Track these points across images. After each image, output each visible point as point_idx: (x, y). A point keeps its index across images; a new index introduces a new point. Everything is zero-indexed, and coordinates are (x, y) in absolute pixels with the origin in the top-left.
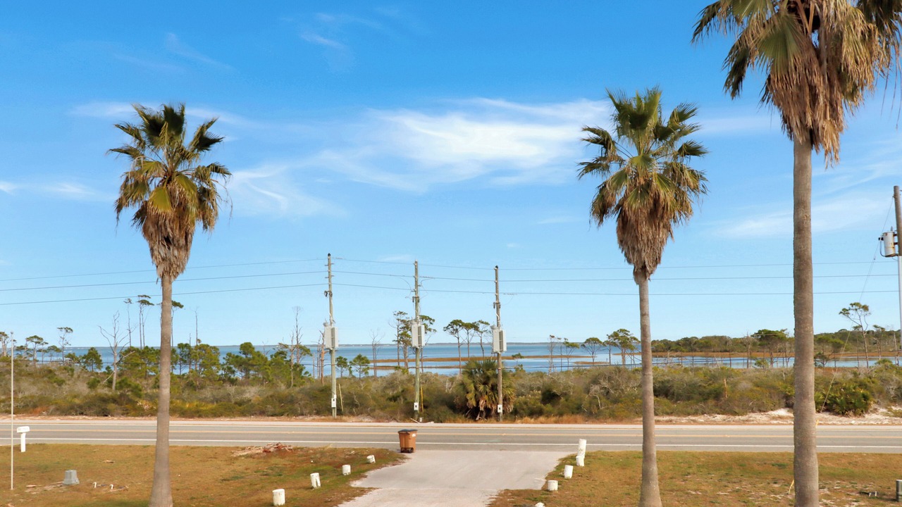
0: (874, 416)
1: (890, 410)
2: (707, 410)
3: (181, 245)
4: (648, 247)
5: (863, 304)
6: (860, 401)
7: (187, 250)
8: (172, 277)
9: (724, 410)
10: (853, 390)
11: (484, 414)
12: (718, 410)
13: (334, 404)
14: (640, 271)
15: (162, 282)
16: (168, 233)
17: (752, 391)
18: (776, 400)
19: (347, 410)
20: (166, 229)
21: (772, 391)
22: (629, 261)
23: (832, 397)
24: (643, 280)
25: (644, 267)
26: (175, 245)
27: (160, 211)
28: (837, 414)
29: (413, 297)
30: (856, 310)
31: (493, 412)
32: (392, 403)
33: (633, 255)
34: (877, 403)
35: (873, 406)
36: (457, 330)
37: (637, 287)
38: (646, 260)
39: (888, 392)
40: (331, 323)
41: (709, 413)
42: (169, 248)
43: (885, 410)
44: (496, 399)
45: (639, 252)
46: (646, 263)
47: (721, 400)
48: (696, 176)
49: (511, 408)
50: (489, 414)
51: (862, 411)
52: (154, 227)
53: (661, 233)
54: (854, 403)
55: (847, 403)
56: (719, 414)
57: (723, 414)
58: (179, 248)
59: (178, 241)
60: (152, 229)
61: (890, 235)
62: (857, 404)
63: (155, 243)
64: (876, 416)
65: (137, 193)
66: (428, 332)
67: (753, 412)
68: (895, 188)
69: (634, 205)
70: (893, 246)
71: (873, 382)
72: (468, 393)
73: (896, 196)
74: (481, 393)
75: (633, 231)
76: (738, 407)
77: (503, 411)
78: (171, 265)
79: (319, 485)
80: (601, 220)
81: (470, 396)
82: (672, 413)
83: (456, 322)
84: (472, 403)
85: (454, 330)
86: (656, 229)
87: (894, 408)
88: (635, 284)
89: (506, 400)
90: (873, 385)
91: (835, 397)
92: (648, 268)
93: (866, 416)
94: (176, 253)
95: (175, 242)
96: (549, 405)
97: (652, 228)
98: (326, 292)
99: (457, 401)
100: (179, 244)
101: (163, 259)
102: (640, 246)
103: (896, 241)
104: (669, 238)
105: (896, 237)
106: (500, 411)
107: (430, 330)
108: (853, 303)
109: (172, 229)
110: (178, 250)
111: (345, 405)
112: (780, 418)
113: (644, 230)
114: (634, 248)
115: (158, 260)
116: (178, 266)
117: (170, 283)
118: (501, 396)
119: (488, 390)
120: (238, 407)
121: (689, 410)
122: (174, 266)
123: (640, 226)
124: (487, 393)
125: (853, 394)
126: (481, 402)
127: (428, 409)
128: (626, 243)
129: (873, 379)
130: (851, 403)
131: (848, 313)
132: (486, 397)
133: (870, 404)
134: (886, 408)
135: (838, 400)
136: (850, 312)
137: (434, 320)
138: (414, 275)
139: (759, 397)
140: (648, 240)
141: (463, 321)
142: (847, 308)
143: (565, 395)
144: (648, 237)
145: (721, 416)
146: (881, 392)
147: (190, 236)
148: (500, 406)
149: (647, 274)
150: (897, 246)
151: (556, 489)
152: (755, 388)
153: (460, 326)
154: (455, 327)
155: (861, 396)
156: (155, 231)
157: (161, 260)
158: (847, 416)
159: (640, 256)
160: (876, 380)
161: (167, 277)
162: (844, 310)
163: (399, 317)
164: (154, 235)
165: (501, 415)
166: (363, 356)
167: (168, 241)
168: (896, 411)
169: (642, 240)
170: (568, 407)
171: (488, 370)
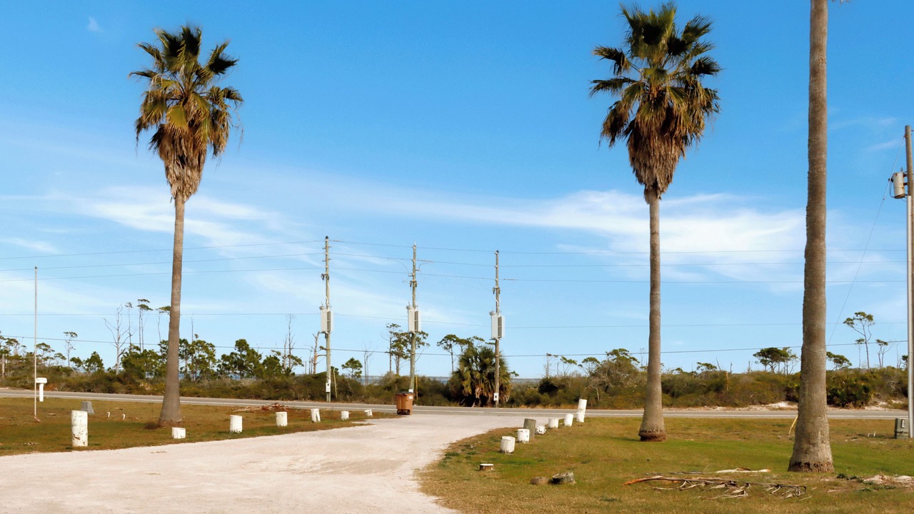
0: (874, 408)
1: (890, 403)
2: (707, 402)
3: (194, 164)
4: (660, 163)
5: (867, 314)
6: (860, 392)
7: (199, 171)
8: (185, 197)
9: (725, 402)
10: (855, 383)
11: (480, 402)
12: (719, 403)
13: (328, 389)
14: (651, 188)
15: (176, 202)
16: (183, 151)
17: (753, 384)
18: (777, 393)
19: (341, 396)
20: (181, 148)
21: (774, 384)
22: (641, 181)
23: (834, 389)
24: (654, 198)
25: (655, 186)
26: (188, 165)
27: (176, 127)
28: (837, 406)
29: (411, 282)
30: (861, 320)
31: (489, 400)
32: (386, 391)
33: (645, 171)
34: (877, 396)
35: (873, 399)
36: (450, 346)
37: (648, 206)
38: (658, 177)
39: (889, 386)
40: (327, 307)
41: (709, 405)
42: (183, 168)
43: (884, 403)
44: (492, 387)
45: (651, 168)
46: (658, 180)
47: (722, 393)
48: (710, 94)
49: (507, 398)
50: (484, 402)
51: (862, 403)
52: (170, 146)
53: (673, 150)
54: (855, 395)
55: (848, 395)
56: (719, 406)
57: (723, 406)
58: (192, 168)
59: (192, 160)
60: (168, 148)
61: (900, 175)
62: (857, 396)
63: (170, 162)
64: (876, 408)
65: (156, 110)
66: (421, 346)
67: (754, 404)
68: (906, 128)
69: (646, 119)
70: (902, 186)
71: (875, 377)
72: (464, 380)
73: (906, 136)
74: (477, 380)
75: (645, 146)
76: (739, 399)
77: (500, 401)
78: (184, 184)
79: (319, 420)
80: (613, 140)
81: (466, 383)
82: (672, 405)
83: (449, 337)
84: (468, 390)
85: (448, 345)
86: (668, 146)
87: (894, 402)
88: (646, 203)
89: (502, 389)
90: (874, 379)
91: (836, 390)
92: (659, 185)
93: (866, 408)
94: (189, 173)
95: (189, 161)
96: (546, 394)
97: (664, 144)
98: (323, 275)
99: (452, 389)
100: (192, 164)
101: (178, 178)
102: (652, 162)
103: (906, 182)
104: (681, 157)
105: (906, 178)
106: (496, 399)
107: (423, 344)
108: (858, 312)
109: (186, 148)
110: (191, 171)
111: (339, 392)
112: (781, 409)
113: (656, 145)
114: (645, 165)
115: (173, 179)
116: (191, 186)
117: (183, 202)
118: (498, 384)
119: (485, 378)
120: (234, 392)
121: (689, 402)
122: (187, 186)
123: (652, 141)
124: (483, 380)
125: (853, 386)
126: (477, 390)
127: (423, 397)
128: (638, 160)
129: (875, 374)
130: (852, 395)
131: (852, 323)
132: (482, 385)
133: (870, 397)
134: (886, 401)
135: (839, 392)
136: (855, 321)
137: (427, 335)
138: (412, 258)
139: (760, 389)
140: (660, 156)
141: (457, 336)
142: (852, 318)
143: (563, 387)
144: (660, 153)
145: (721, 408)
146: (881, 386)
147: (202, 156)
148: (496, 394)
149: (659, 192)
150: (906, 186)
151: (557, 426)
152: (757, 382)
153: (454, 341)
154: (449, 342)
155: (862, 388)
156: (171, 150)
157: (175, 178)
158: (847, 407)
159: (652, 172)
160: (877, 375)
161: (180, 197)
162: (849, 319)
163: (392, 329)
164: (169, 154)
165: (497, 403)
166: (355, 360)
167: (183, 161)
168: (895, 404)
169: (654, 155)
170: (566, 398)
171: (486, 358)
